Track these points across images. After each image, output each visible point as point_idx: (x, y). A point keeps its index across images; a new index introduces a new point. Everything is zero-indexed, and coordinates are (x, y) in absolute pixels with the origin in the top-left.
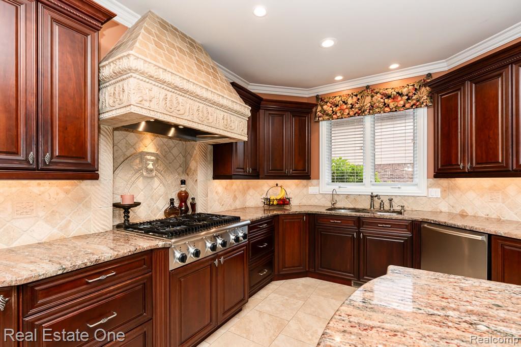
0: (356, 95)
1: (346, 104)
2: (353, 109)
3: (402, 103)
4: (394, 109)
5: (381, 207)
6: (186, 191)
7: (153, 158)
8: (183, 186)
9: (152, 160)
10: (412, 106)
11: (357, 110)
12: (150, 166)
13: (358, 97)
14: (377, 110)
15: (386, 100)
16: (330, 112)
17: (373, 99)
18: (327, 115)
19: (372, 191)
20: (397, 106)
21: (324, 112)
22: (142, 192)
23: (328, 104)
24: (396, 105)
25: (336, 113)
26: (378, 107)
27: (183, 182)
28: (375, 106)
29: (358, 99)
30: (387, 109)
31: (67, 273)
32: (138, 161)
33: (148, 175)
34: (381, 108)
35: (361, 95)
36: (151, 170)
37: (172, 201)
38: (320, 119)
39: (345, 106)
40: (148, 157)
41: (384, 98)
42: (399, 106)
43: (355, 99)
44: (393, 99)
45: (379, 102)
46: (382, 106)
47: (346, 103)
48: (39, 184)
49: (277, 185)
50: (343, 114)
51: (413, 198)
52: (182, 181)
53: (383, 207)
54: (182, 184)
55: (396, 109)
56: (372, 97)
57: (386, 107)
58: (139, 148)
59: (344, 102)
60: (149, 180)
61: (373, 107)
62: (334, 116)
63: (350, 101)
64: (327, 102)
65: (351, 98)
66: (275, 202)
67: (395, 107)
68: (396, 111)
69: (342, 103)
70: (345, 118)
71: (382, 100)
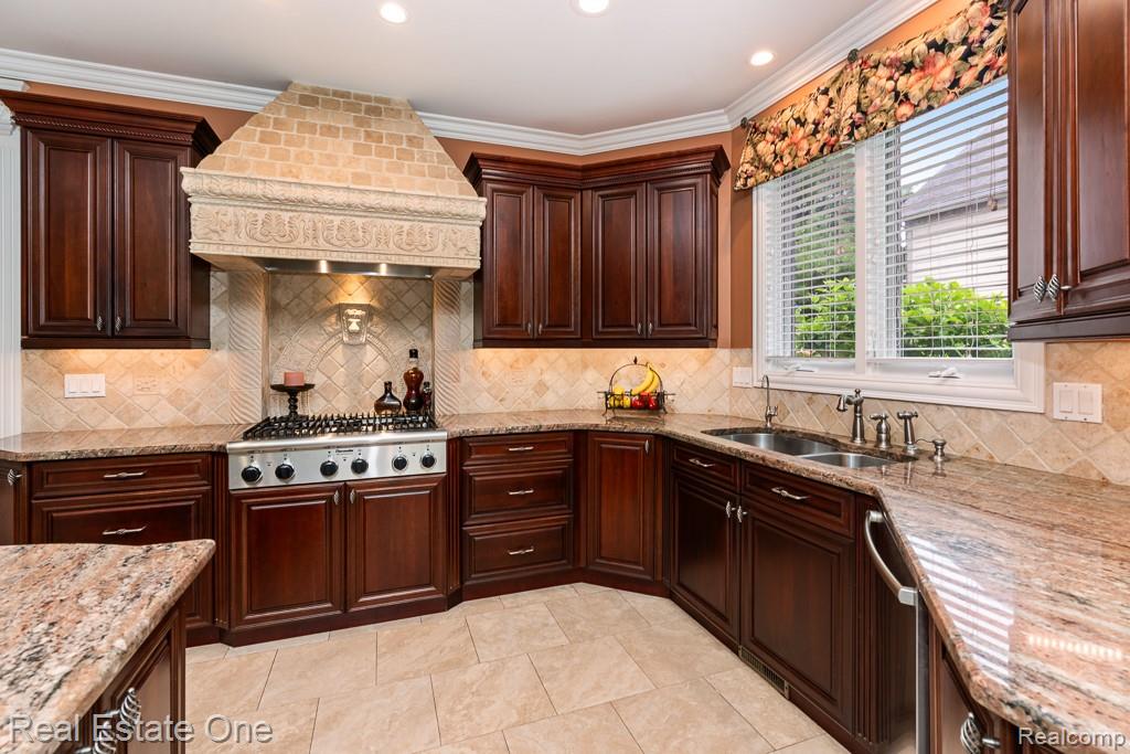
0: (826, 92)
1: (803, 125)
2: (819, 136)
3: (947, 74)
4: (924, 105)
5: (879, 440)
6: (420, 368)
7: (359, 312)
8: (413, 359)
9: (357, 317)
10: (980, 77)
11: (826, 135)
12: (354, 327)
13: (832, 93)
14: (877, 121)
15: (903, 82)
16: (769, 159)
17: (869, 88)
18: (767, 167)
19: (858, 384)
20: (931, 90)
21: (759, 162)
22: (342, 369)
23: (769, 137)
24: (927, 88)
25: (782, 160)
26: (881, 110)
27: (414, 354)
28: (870, 110)
29: (831, 102)
30: (905, 110)
31: (72, 460)
32: (333, 319)
33: (351, 342)
34: (886, 112)
35: (837, 85)
36: (357, 333)
37: (388, 386)
38: (751, 182)
39: (801, 132)
40: (350, 312)
41: (897, 75)
42: (938, 87)
43: (824, 101)
44: (922, 69)
45: (883, 90)
46: (891, 102)
47: (800, 122)
48: (162, 354)
49: (635, 361)
50: (796, 156)
51: (995, 417)
52: (411, 351)
53: (888, 440)
54: (411, 356)
55: (931, 100)
56: (864, 81)
57: (901, 102)
58: (337, 297)
59: (798, 121)
60: (356, 350)
61: (865, 113)
62: (778, 168)
63: (812, 116)
64: (764, 133)
65: (812, 103)
66: (627, 402)
67: (927, 97)
68: (930, 108)
69: (792, 123)
70: (800, 166)
71: (890, 85)
